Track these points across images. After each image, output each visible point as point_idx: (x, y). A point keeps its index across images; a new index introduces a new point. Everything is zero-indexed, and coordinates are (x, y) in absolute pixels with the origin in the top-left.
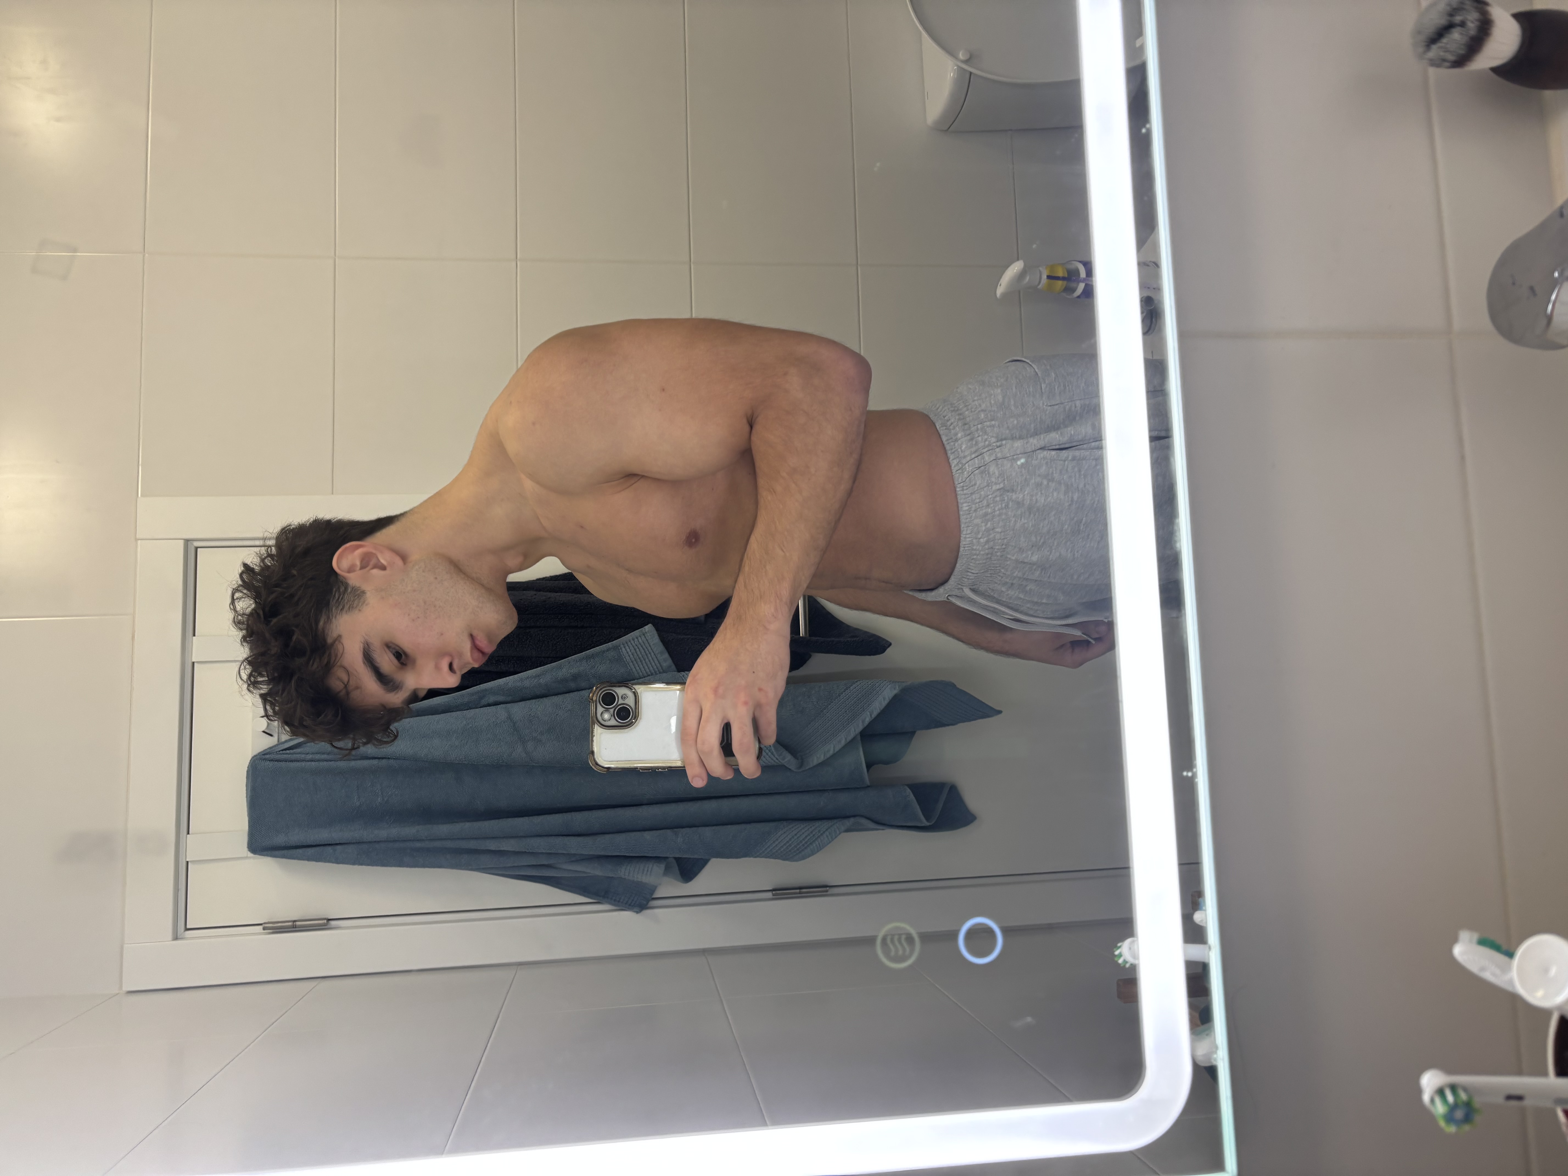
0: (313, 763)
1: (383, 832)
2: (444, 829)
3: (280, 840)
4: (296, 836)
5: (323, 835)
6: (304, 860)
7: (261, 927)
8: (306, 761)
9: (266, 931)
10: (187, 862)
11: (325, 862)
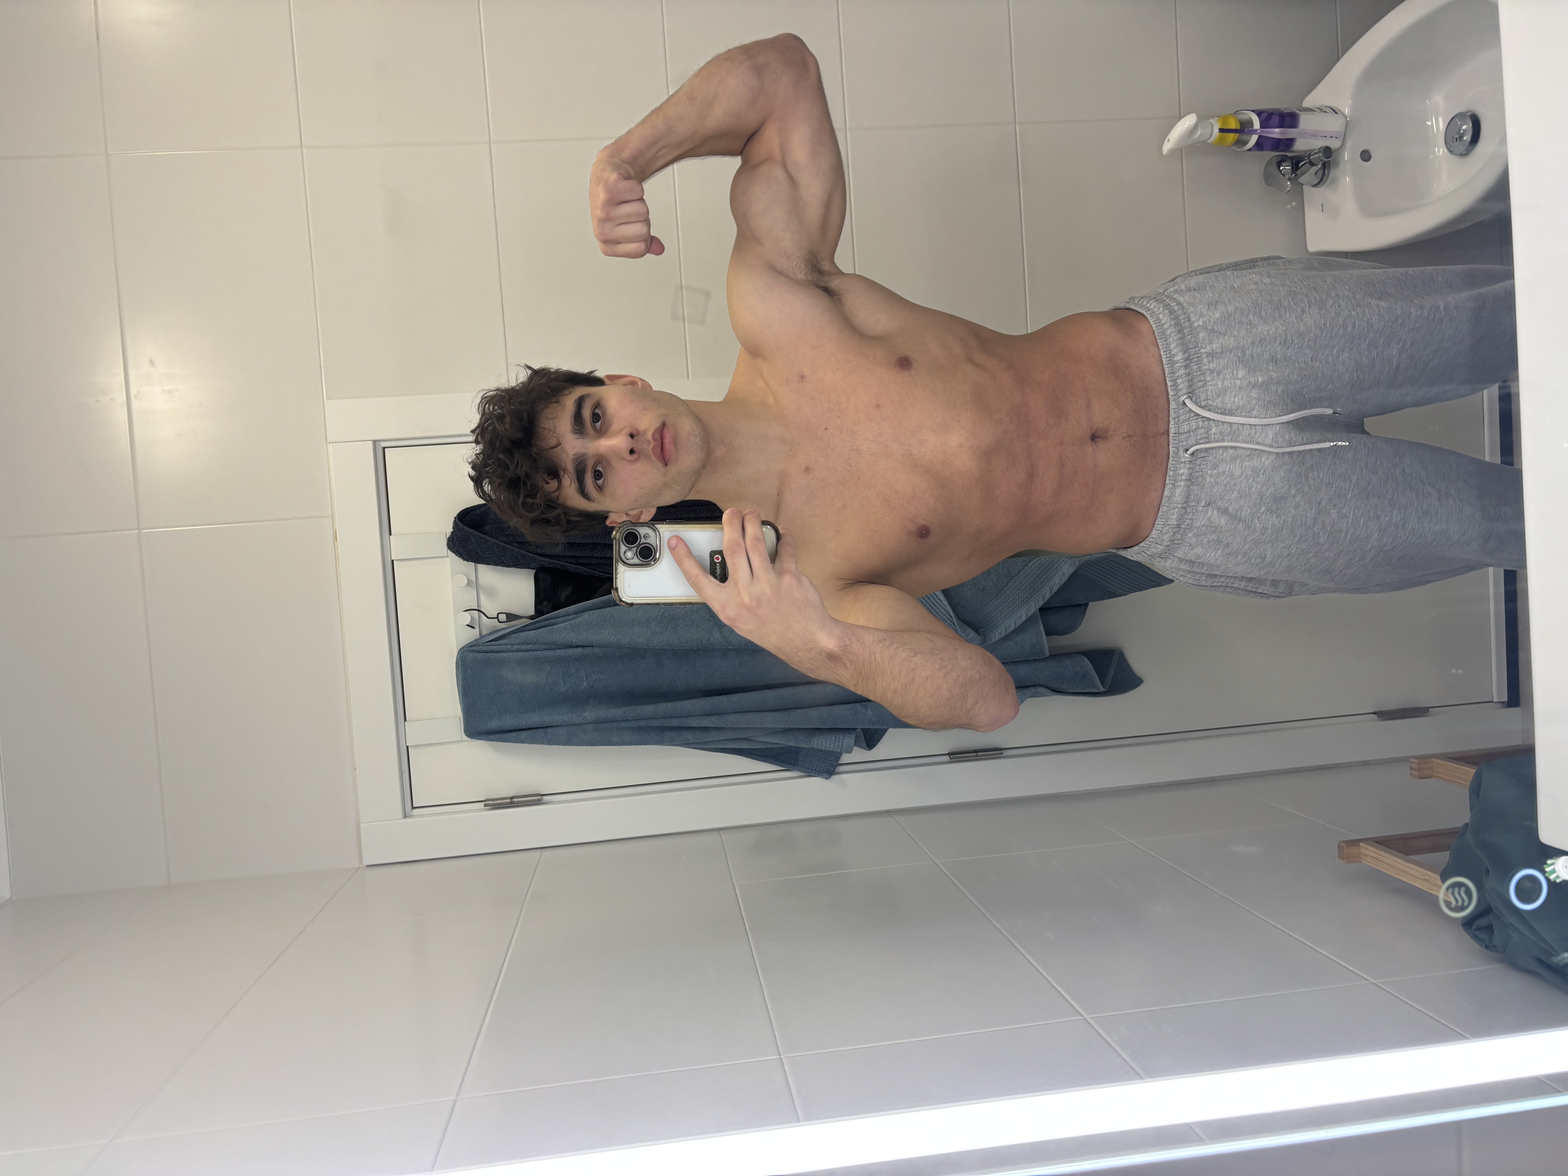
0: (520, 653)
1: (590, 714)
2: (649, 709)
3: (494, 724)
4: (508, 722)
5: (535, 719)
6: (518, 742)
7: (483, 804)
8: (512, 652)
9: (486, 807)
10: (408, 747)
11: (537, 744)
